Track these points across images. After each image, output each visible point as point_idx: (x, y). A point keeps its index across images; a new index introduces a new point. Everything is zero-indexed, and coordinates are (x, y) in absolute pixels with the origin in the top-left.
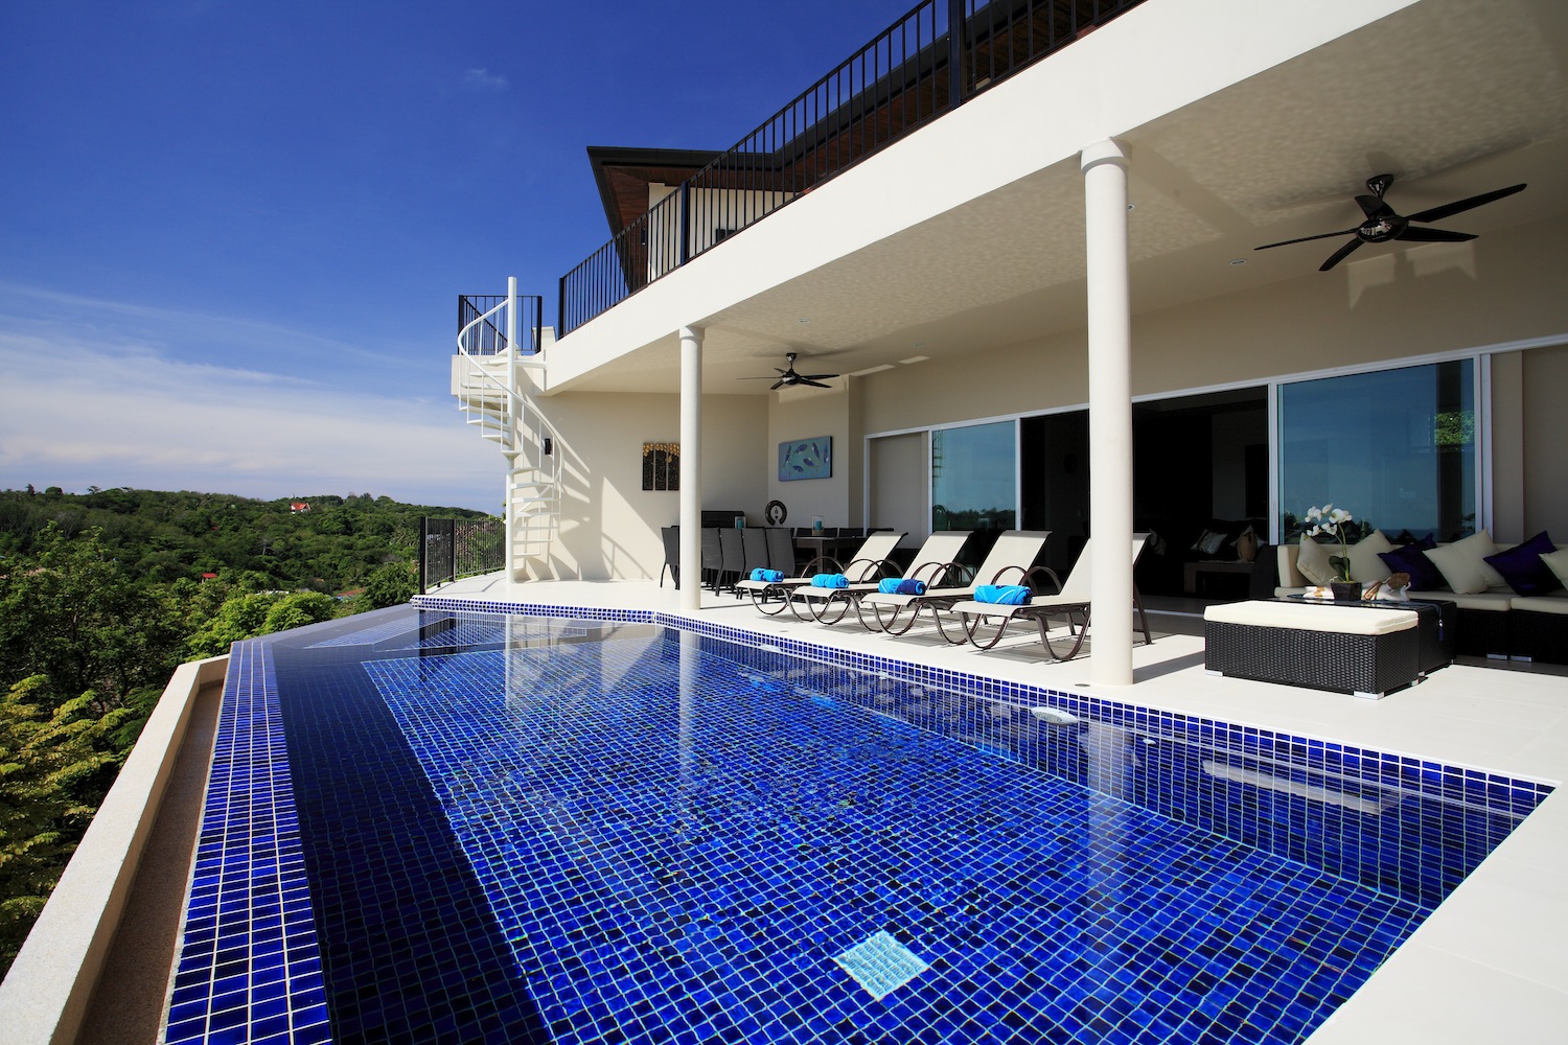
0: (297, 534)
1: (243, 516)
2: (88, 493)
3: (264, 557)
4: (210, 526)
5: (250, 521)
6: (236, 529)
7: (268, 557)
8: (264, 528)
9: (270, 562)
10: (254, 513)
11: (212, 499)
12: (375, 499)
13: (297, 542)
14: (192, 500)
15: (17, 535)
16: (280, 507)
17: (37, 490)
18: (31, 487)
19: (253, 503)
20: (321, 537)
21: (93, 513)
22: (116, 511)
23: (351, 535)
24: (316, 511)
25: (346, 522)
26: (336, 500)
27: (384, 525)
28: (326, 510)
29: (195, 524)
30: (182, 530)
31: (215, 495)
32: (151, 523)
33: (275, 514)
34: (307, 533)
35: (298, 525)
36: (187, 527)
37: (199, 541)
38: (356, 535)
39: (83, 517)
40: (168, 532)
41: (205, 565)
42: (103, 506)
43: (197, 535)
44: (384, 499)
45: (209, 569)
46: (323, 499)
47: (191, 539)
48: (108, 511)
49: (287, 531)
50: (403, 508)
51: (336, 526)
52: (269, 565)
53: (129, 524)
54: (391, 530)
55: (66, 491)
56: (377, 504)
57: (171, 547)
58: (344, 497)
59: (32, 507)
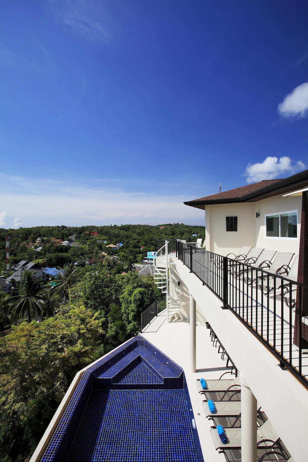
0: (161, 235)
1: (150, 231)
2: (121, 226)
3: (154, 241)
4: (143, 233)
5: (151, 232)
6: (148, 234)
7: (155, 242)
8: (154, 234)
9: (155, 243)
10: (152, 230)
11: (144, 226)
12: (180, 224)
13: (161, 237)
14: (140, 226)
15: (109, 237)
16: (157, 227)
17: (112, 226)
18: (111, 225)
19: (152, 227)
20: (167, 236)
21: (121, 231)
22: (125, 230)
23: (173, 235)
24: (166, 229)
25: (173, 232)
26: (171, 225)
27: (182, 232)
28: (168, 228)
29: (140, 233)
30: (137, 235)
31: (144, 225)
32: (131, 233)
33: (156, 230)
34: (163, 235)
35: (162, 233)
36: (139, 234)
37: (141, 237)
38: (175, 235)
39: (120, 232)
40: (135, 236)
41: (142, 244)
42: (123, 229)
43: (140, 236)
44: (182, 224)
45: (143, 245)
46: (168, 225)
47: (139, 237)
48: (124, 230)
49: (159, 235)
50: (187, 227)
51: (170, 233)
52: (155, 244)
53: (127, 234)
54: (183, 234)
55: (117, 225)
56: (180, 226)
57: (135, 239)
58: (173, 224)
59: (111, 230)
